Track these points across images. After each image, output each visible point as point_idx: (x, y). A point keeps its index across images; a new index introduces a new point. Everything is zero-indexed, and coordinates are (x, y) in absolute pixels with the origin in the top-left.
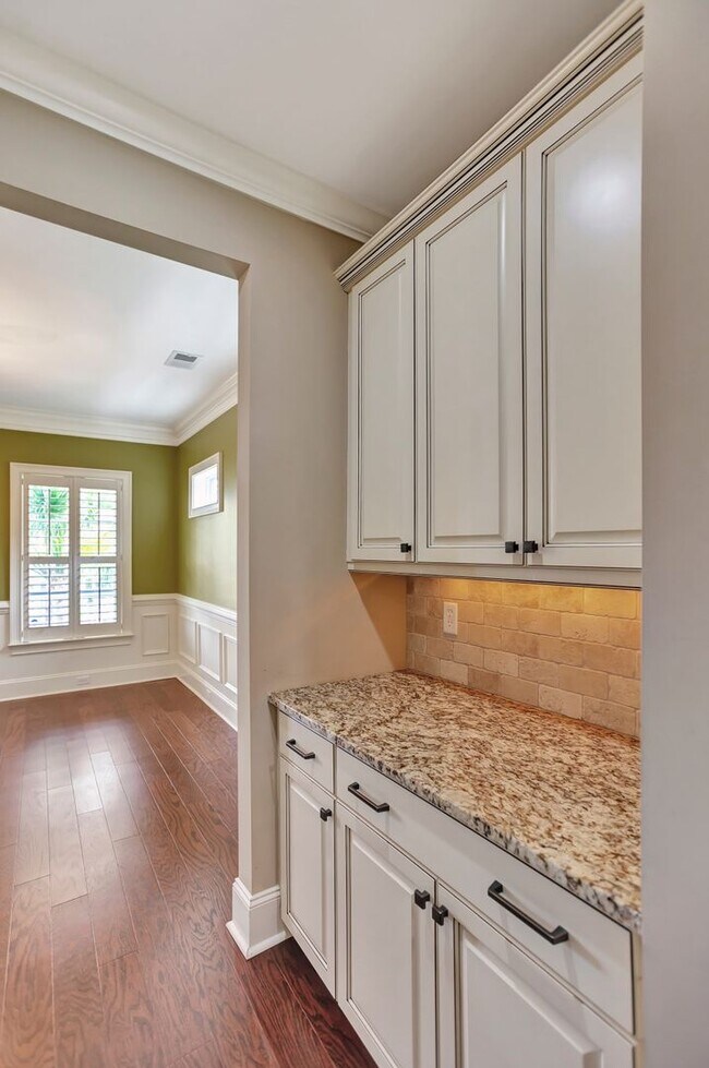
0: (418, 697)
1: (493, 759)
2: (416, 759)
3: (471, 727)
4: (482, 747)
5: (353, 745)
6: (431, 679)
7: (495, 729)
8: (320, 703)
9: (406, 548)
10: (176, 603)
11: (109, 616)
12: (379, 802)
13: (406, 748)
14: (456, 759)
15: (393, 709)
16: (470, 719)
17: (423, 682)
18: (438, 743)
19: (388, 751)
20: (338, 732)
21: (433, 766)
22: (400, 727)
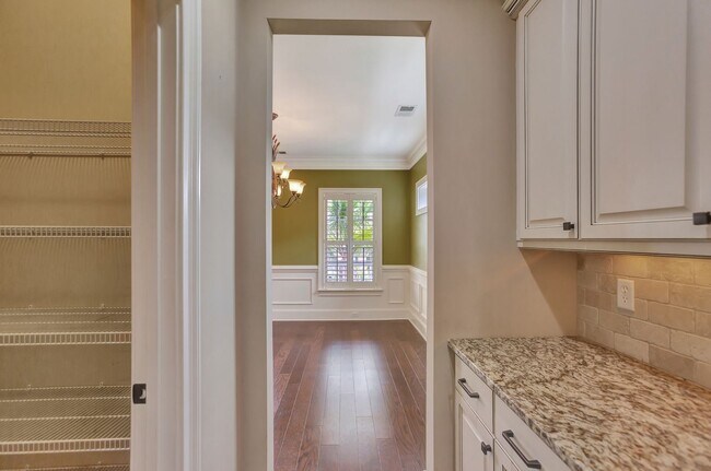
0: (585, 364)
1: (679, 458)
2: (571, 427)
3: (649, 409)
4: (663, 439)
5: (508, 397)
6: (603, 350)
7: (684, 421)
8: (487, 354)
9: (568, 226)
10: (409, 271)
11: (369, 277)
12: (532, 457)
13: (562, 412)
14: (624, 442)
15: (555, 371)
16: (648, 400)
17: (593, 351)
18: (601, 417)
19: (540, 412)
20: (496, 382)
21: (592, 441)
22: (559, 390)
